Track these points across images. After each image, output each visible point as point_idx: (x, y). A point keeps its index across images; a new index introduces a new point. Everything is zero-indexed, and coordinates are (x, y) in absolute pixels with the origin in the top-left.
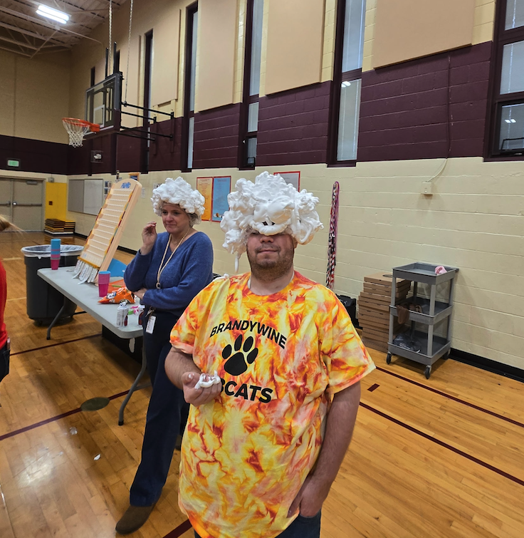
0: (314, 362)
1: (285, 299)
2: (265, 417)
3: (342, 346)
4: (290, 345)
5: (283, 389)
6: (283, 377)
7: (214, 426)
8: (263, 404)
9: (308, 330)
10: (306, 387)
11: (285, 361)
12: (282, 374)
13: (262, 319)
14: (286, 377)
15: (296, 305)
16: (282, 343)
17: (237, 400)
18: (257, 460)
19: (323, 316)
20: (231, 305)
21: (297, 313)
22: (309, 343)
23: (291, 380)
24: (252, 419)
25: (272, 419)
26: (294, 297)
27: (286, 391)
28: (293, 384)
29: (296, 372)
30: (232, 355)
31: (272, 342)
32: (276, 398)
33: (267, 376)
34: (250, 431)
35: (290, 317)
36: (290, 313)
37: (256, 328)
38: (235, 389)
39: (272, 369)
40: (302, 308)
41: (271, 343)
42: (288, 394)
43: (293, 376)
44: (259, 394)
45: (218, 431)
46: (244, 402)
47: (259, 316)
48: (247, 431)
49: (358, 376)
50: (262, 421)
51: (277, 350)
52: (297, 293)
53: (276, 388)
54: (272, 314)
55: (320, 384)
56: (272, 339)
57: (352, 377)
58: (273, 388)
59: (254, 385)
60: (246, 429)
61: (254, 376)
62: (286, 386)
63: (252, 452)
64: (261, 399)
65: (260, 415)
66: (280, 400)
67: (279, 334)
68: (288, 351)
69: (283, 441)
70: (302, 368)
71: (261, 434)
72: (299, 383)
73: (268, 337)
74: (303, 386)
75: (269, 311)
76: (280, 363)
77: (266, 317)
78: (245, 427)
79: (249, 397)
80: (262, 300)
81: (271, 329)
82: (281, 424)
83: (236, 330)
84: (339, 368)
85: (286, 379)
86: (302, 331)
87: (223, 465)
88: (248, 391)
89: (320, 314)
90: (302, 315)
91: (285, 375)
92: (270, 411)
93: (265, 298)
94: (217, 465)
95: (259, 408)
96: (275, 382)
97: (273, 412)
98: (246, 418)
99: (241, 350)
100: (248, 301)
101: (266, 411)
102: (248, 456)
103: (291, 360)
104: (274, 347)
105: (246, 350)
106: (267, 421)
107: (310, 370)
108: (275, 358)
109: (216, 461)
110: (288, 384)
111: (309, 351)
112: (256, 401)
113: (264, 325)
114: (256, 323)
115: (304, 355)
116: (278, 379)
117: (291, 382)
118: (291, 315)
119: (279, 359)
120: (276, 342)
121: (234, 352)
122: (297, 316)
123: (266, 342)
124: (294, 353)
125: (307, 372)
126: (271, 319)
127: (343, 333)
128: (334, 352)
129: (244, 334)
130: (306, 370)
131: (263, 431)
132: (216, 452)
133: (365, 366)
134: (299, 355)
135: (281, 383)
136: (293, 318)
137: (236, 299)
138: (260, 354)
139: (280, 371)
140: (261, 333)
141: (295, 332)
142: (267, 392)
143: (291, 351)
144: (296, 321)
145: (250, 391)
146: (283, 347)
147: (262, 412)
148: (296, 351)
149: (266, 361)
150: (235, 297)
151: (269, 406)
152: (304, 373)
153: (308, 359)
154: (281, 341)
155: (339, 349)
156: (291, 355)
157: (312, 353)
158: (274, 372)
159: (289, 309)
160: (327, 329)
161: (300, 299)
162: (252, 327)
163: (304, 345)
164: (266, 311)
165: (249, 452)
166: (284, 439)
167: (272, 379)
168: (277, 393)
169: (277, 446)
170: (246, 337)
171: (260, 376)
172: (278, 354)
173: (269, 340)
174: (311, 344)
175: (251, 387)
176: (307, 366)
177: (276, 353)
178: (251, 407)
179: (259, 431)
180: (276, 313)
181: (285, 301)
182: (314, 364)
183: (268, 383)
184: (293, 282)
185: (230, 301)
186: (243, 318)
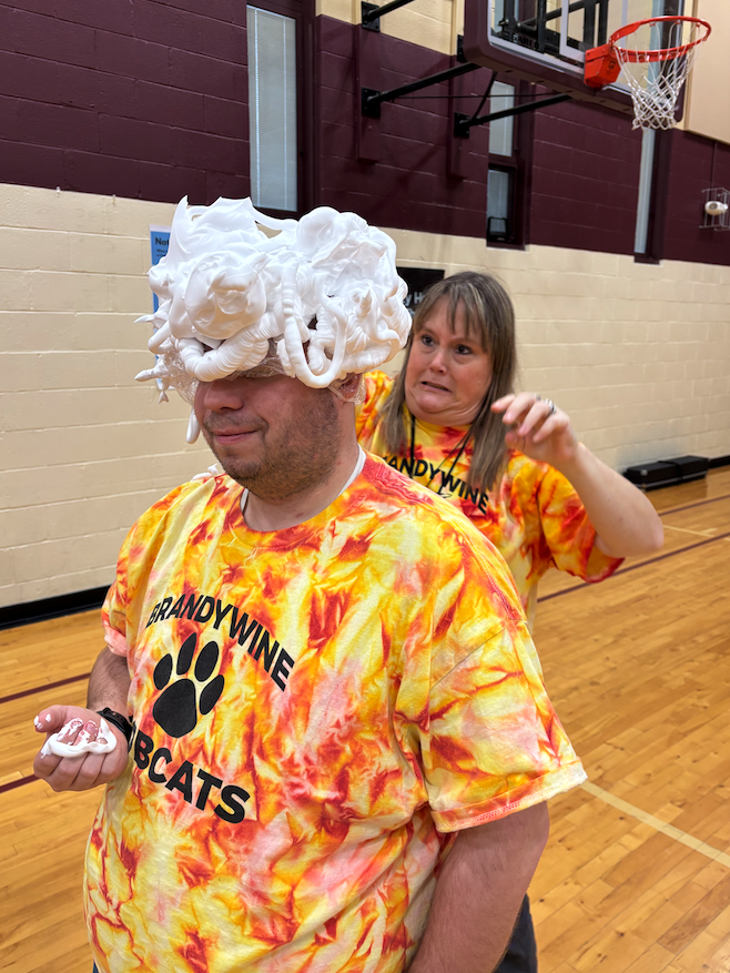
0: (370, 737)
1: (315, 546)
2: (229, 858)
3: (465, 701)
4: (300, 682)
5: (272, 799)
6: (275, 766)
7: (123, 844)
8: (224, 824)
9: (357, 642)
10: (346, 805)
11: (284, 724)
12: (273, 760)
13: (244, 597)
14: (281, 768)
15: (341, 565)
16: (280, 675)
17: (169, 798)
18: (204, 959)
19: (409, 606)
20: (197, 552)
21: (335, 589)
22: (357, 682)
23: (295, 780)
24: (196, 855)
25: (244, 870)
26: (341, 541)
27: (280, 806)
28: (299, 791)
29: (314, 758)
30: (171, 682)
31: (257, 667)
32: (254, 818)
33: (236, 757)
34: (192, 884)
35: (314, 601)
36: (318, 589)
37: (226, 622)
38: (169, 770)
39: (250, 738)
40: (352, 575)
41: (253, 669)
42: (283, 814)
43: (302, 768)
44: (215, 795)
45: (130, 859)
46: (183, 806)
47: (239, 590)
48: (184, 882)
49: (502, 802)
50: (220, 867)
51: (266, 691)
52: (351, 528)
53: (256, 792)
54: (273, 586)
55: (394, 802)
56: (257, 657)
57: (484, 802)
58: (250, 789)
59: (208, 770)
60: (182, 877)
61: (209, 749)
62: (281, 793)
63: (194, 935)
64: (219, 811)
65: (216, 850)
66: (263, 827)
67: (277, 645)
68: (293, 700)
69: (270, 932)
70: (330, 751)
71: (217, 897)
72: (322, 792)
73: (250, 650)
74: (336, 802)
75: (267, 577)
76: (268, 726)
77: (256, 594)
78: (181, 870)
79: (195, 799)
80: (260, 544)
81: (260, 628)
82: (264, 890)
83: (186, 620)
84: (454, 765)
85: (280, 774)
86: (340, 646)
87: (135, 942)
88: (194, 784)
89: (399, 600)
90: (348, 596)
91: (278, 762)
92: (242, 848)
93: (270, 538)
94: (124, 936)
95: (215, 833)
96: (255, 778)
97: (247, 851)
98: (183, 848)
99: (191, 675)
100: (230, 544)
101: (232, 845)
102: (186, 942)
103: (300, 723)
104: (260, 682)
105: (201, 676)
106: (232, 870)
107: (358, 759)
108: (258, 710)
109: (122, 926)
110: (286, 789)
111: (355, 704)
112: (208, 813)
113: (245, 616)
114: (229, 607)
115: (339, 715)
116: (264, 770)
117: (294, 786)
118: (320, 594)
119: (269, 716)
120: (267, 667)
121: (174, 677)
122: (333, 600)
123: (242, 665)
124: (308, 705)
125: (349, 764)
126: (267, 601)
127: (469, 665)
128: (438, 715)
129: (201, 632)
130: (343, 758)
131: (222, 891)
132: (122, 907)
133: (535, 776)
134: (324, 716)
135: (269, 782)
136: (323, 604)
137: (210, 537)
138: (227, 695)
139: (269, 749)
140: (237, 637)
141: (320, 647)
142: (234, 796)
143: (302, 701)
144: (330, 613)
145: (197, 783)
146: (283, 686)
147: (220, 845)
148: (315, 700)
149: (237, 714)
150: (209, 532)
151: (238, 834)
152: (338, 766)
153: (350, 728)
154: (279, 667)
155: (456, 709)
156: (301, 710)
157: (365, 712)
158: (254, 749)
159: (318, 576)
160: (413, 647)
161: (356, 547)
162: (220, 616)
163: (344, 687)
164: (259, 576)
165: (188, 934)
166: (273, 927)
167: (249, 765)
168: (258, 806)
169: (255, 941)
170: (203, 641)
171: (222, 750)
172: (268, 704)
173: (249, 659)
174: (364, 686)
175: (202, 774)
176: (348, 749)
177: (263, 700)
178: (196, 825)
179: (210, 890)
180: (282, 583)
181: (314, 552)
182: (371, 743)
183: (238, 773)
184: (346, 495)
185: (196, 541)
186: (207, 589)
